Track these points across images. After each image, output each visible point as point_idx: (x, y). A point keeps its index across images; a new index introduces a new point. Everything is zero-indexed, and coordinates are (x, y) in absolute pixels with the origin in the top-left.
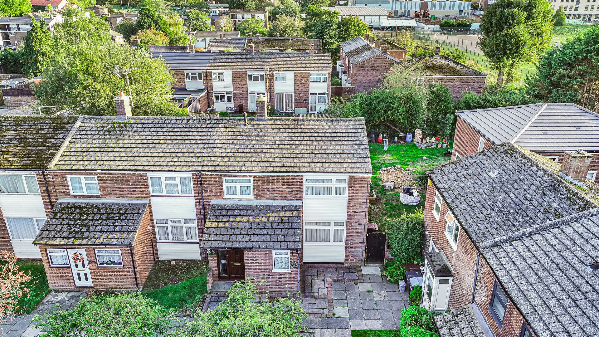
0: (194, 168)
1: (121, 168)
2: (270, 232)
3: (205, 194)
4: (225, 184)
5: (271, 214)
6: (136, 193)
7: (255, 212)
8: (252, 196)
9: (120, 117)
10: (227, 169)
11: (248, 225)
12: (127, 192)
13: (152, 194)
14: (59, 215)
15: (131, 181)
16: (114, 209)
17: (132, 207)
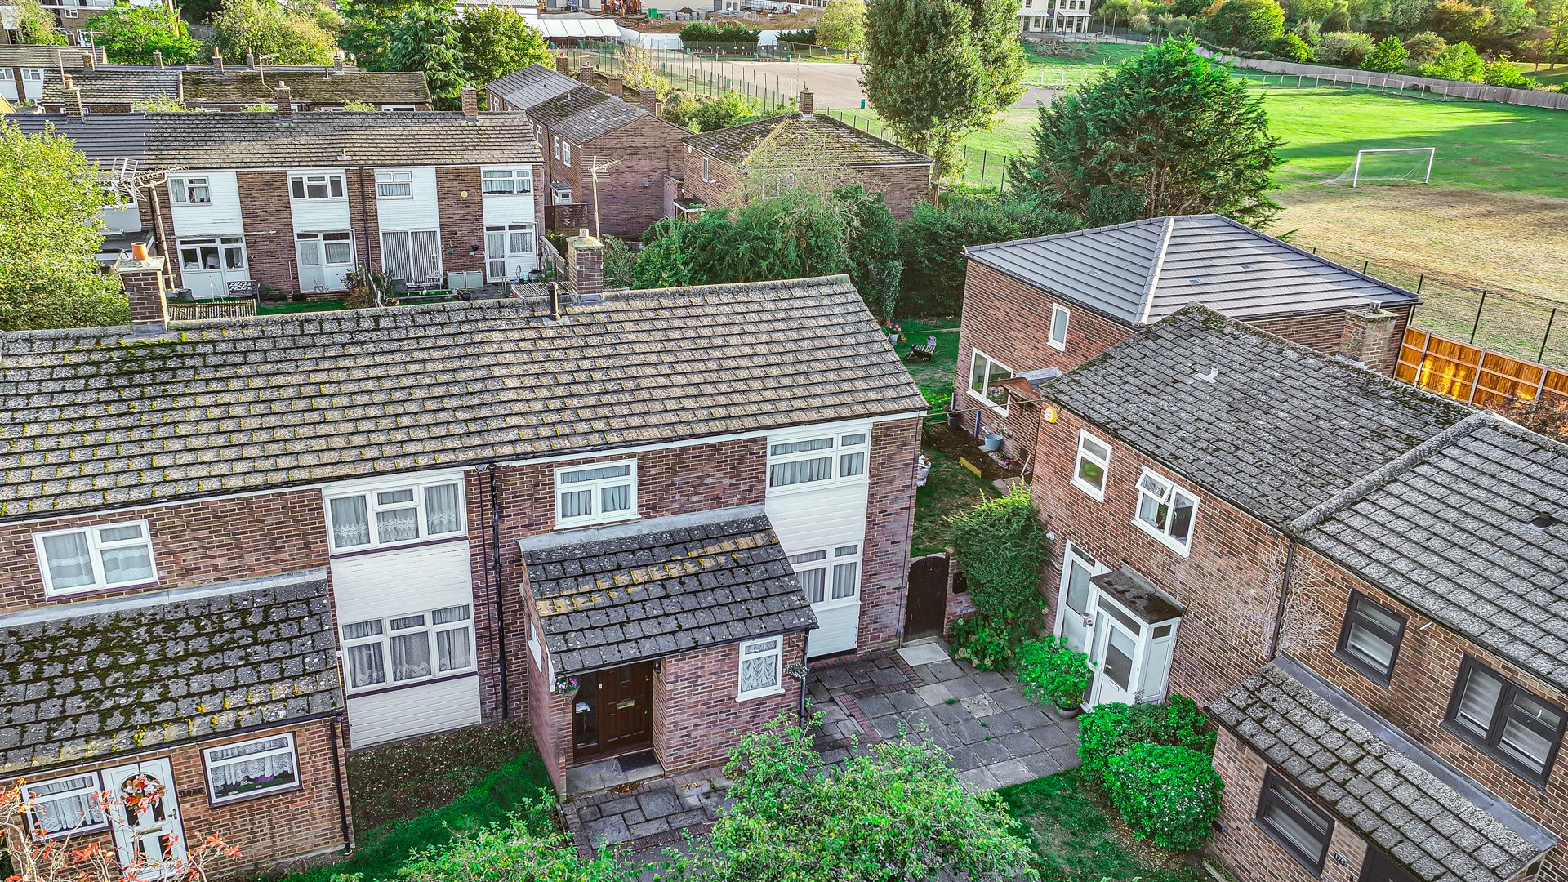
0: (471, 455)
1: (236, 482)
2: (722, 596)
3: (504, 525)
4: (560, 489)
5: (700, 551)
6: (285, 556)
7: (656, 551)
8: (632, 513)
9: (143, 328)
10: (568, 445)
11: (656, 591)
12: (255, 555)
13: (333, 550)
14: (26, 670)
15: (271, 519)
16: (220, 615)
17: (280, 599)
